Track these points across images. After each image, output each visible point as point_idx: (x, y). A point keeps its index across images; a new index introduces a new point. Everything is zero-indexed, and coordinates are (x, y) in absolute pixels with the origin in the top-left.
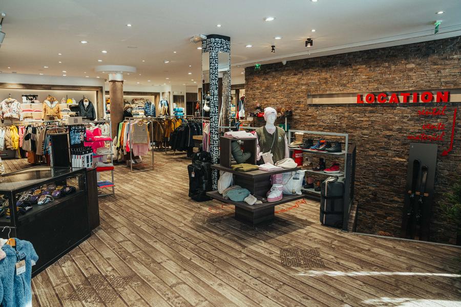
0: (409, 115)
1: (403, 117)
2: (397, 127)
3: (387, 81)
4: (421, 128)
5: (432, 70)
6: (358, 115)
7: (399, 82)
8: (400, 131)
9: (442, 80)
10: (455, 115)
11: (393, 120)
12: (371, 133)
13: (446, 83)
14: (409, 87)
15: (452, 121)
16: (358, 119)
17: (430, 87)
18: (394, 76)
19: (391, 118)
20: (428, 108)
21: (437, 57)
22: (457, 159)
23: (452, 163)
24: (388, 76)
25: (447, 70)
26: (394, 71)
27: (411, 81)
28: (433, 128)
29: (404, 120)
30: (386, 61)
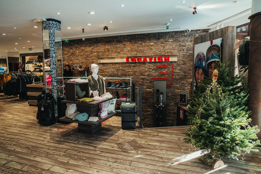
0: (152, 68)
1: (150, 69)
2: (147, 74)
3: (141, 51)
4: (158, 74)
5: (161, 46)
6: (127, 68)
7: (147, 51)
8: (149, 75)
9: (166, 51)
10: (172, 67)
11: (145, 70)
12: (134, 77)
13: (167, 52)
14: (152, 54)
15: (171, 70)
16: (127, 70)
17: (161, 54)
18: (144, 48)
19: (144, 69)
20: (161, 64)
21: (163, 40)
22: (174, 87)
23: (173, 89)
24: (141, 48)
25: (168, 46)
26: (144, 46)
27: (152, 51)
28: (163, 74)
29: (150, 70)
30: (140, 41)
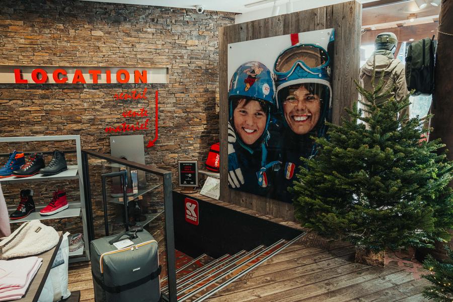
0: (102, 100)
1: (94, 103)
2: (88, 117)
3: (64, 51)
4: (119, 116)
5: (126, 43)
6: (19, 102)
7: (84, 55)
8: (92, 122)
9: (139, 56)
10: (156, 98)
11: (80, 107)
12: (47, 129)
13: (143, 60)
14: (99, 62)
15: (154, 106)
16: (21, 109)
17: (125, 64)
18: (75, 44)
19: (77, 105)
20: (125, 90)
21: (130, 26)
22: (164, 148)
23: (159, 154)
24: (64, 44)
25: (142, 45)
26: (75, 37)
27: (101, 54)
28: (134, 116)
29: (96, 107)
30: (59, 21)
